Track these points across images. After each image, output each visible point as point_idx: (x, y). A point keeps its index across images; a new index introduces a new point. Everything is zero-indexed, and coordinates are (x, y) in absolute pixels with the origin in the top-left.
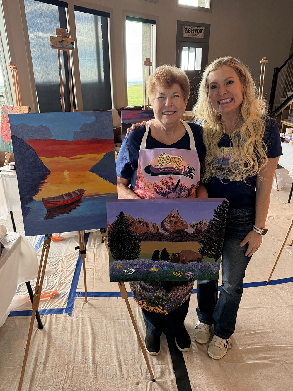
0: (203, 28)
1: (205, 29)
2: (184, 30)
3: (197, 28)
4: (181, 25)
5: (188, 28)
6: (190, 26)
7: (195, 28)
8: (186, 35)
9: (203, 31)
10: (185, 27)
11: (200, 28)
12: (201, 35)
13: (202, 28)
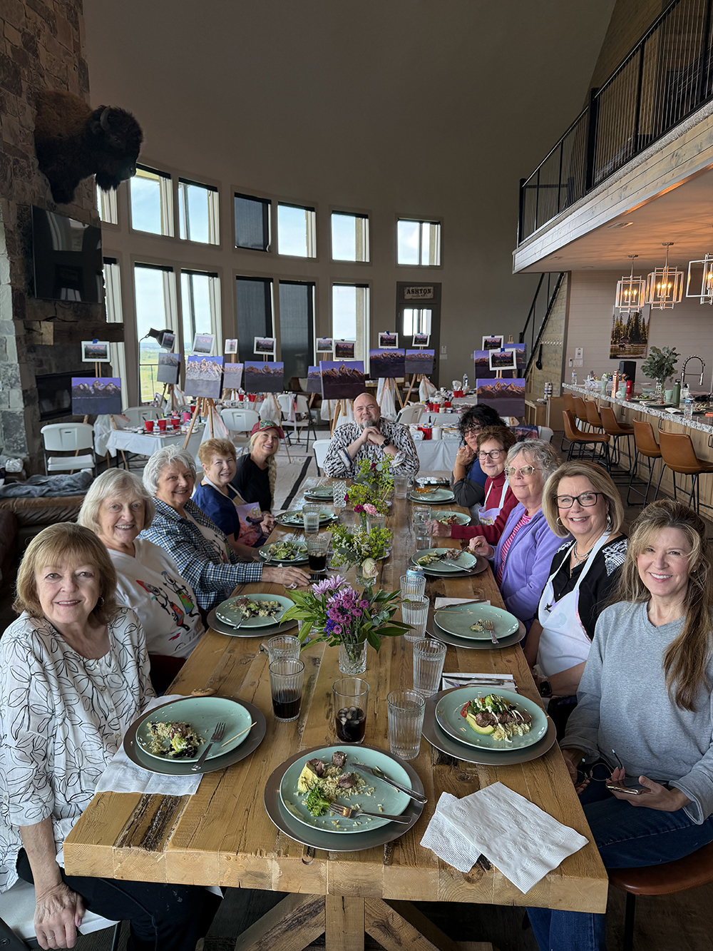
0: (432, 288)
1: (434, 290)
2: (406, 291)
3: (424, 288)
4: (401, 287)
5: (411, 289)
6: (413, 286)
7: (420, 288)
8: (408, 296)
9: (432, 291)
10: (407, 288)
11: (427, 288)
12: (430, 296)
13: (429, 288)
